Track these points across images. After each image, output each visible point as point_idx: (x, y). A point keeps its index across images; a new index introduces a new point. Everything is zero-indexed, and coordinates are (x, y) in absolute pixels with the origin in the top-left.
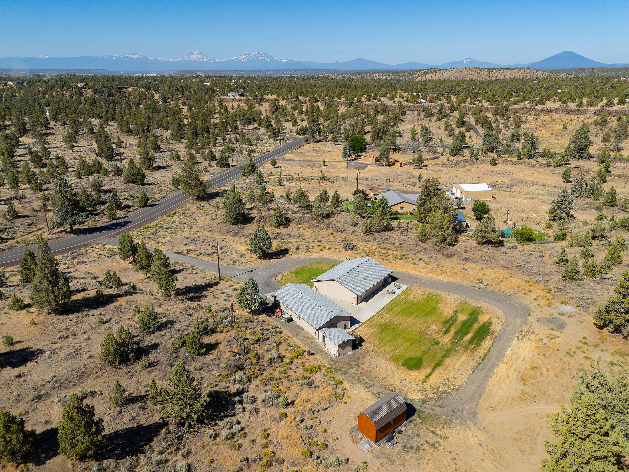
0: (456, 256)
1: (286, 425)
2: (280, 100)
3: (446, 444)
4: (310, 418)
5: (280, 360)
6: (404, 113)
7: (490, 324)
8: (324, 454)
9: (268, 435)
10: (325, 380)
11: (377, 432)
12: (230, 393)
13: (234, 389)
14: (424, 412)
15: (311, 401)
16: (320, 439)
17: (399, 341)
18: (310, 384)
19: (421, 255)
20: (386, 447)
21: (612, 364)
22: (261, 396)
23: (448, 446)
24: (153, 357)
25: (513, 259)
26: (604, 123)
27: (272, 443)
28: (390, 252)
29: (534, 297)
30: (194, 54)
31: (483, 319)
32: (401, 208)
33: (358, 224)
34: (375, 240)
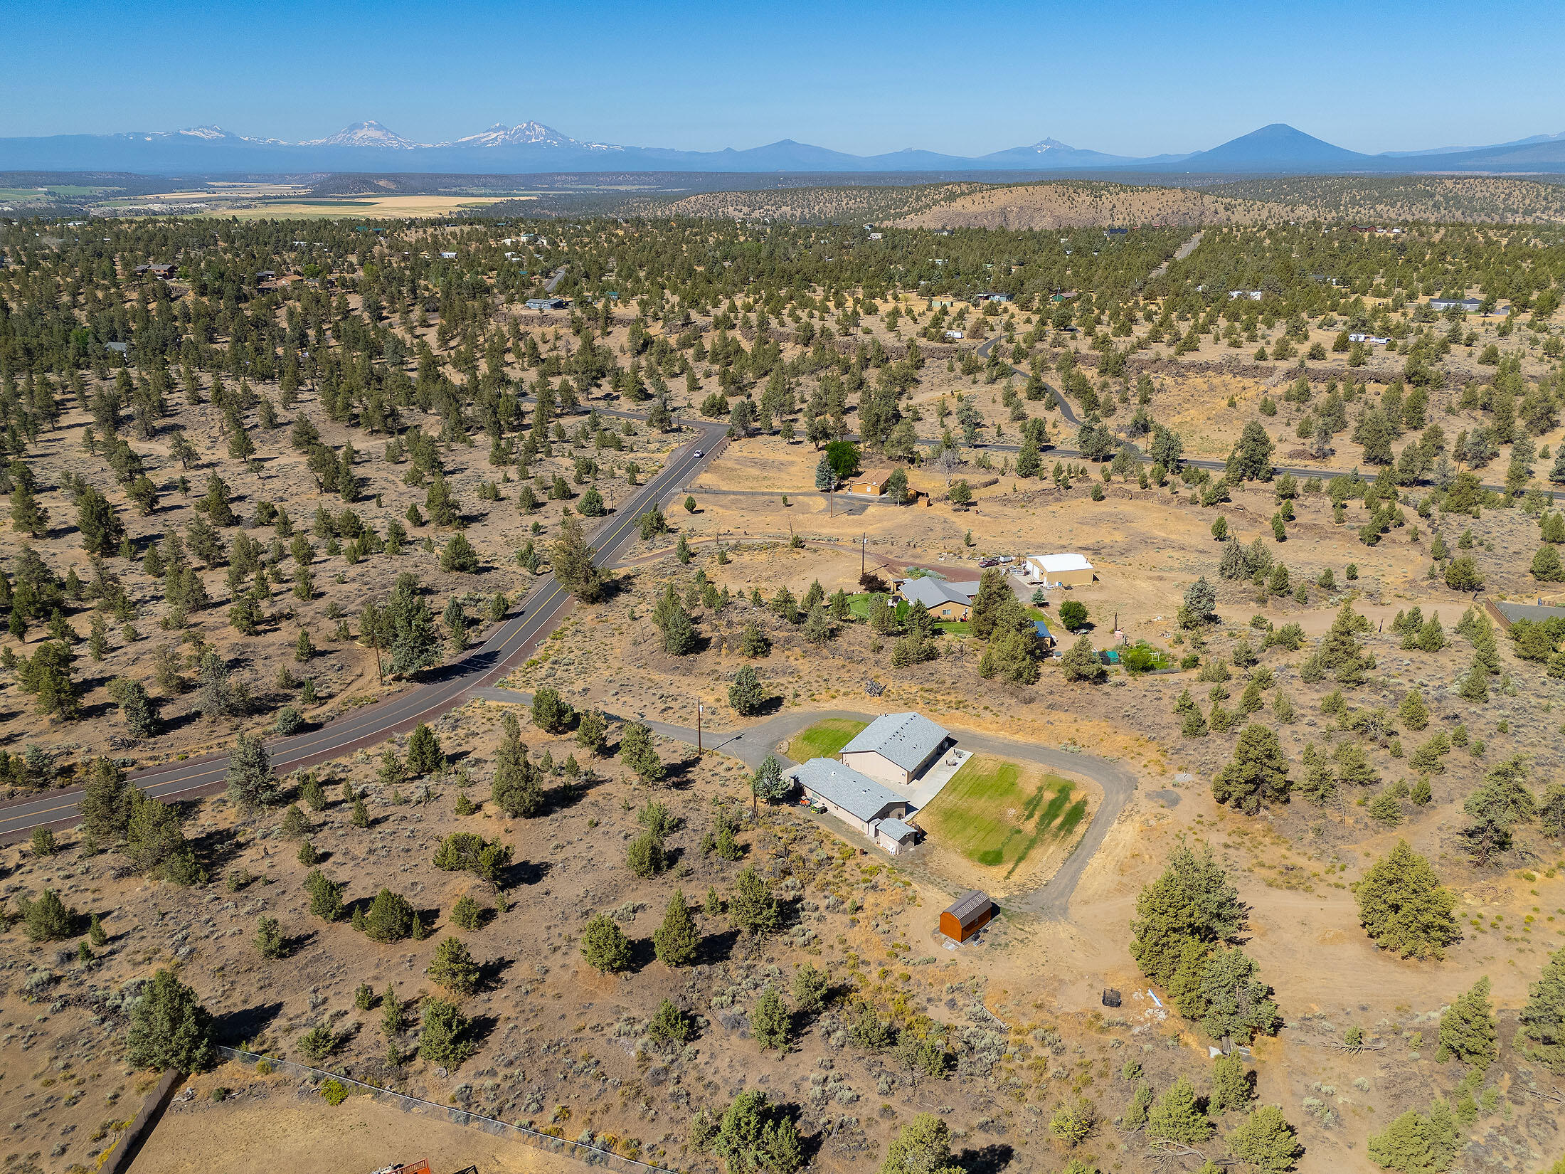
0: (1037, 701)
1: (862, 930)
2: (650, 321)
3: (1036, 939)
4: (884, 923)
5: (829, 861)
6: (919, 365)
7: (1085, 803)
8: (909, 956)
9: (845, 940)
10: (890, 882)
11: (962, 930)
13: (790, 895)
15: (880, 906)
16: (902, 942)
18: (874, 888)
19: (985, 701)
20: (973, 945)
21: (1227, 846)
22: (823, 904)
24: (683, 863)
25: (1118, 704)
26: (1303, 396)
27: (851, 947)
28: (939, 697)
29: (1144, 763)
30: (361, 126)
31: (1075, 797)
32: (945, 613)
33: (882, 648)
34: (913, 676)
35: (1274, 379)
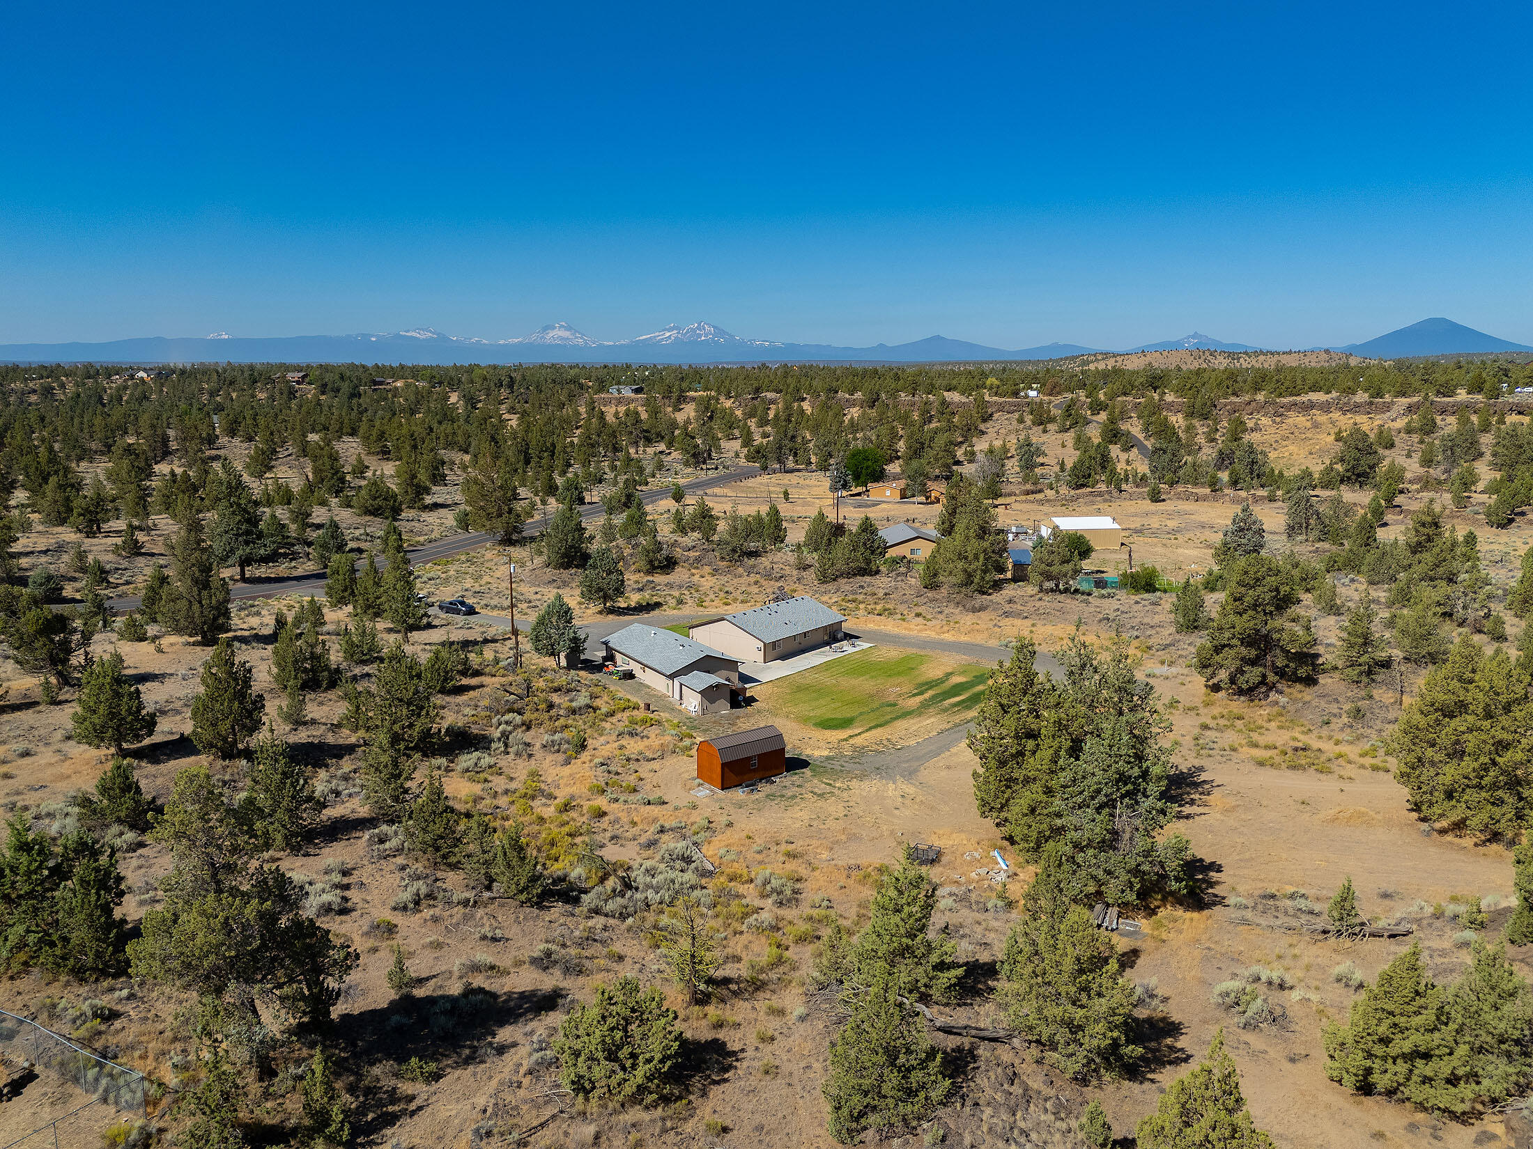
0: (990, 609)
2: (722, 399)
5: (591, 710)
8: (628, 796)
12: (487, 735)
14: (824, 767)
17: (822, 702)
18: (633, 734)
19: (921, 609)
20: (738, 794)
22: (541, 742)
23: (845, 796)
26: (1429, 428)
28: (862, 606)
32: (913, 552)
33: (810, 566)
34: (838, 589)
35: (1392, 414)
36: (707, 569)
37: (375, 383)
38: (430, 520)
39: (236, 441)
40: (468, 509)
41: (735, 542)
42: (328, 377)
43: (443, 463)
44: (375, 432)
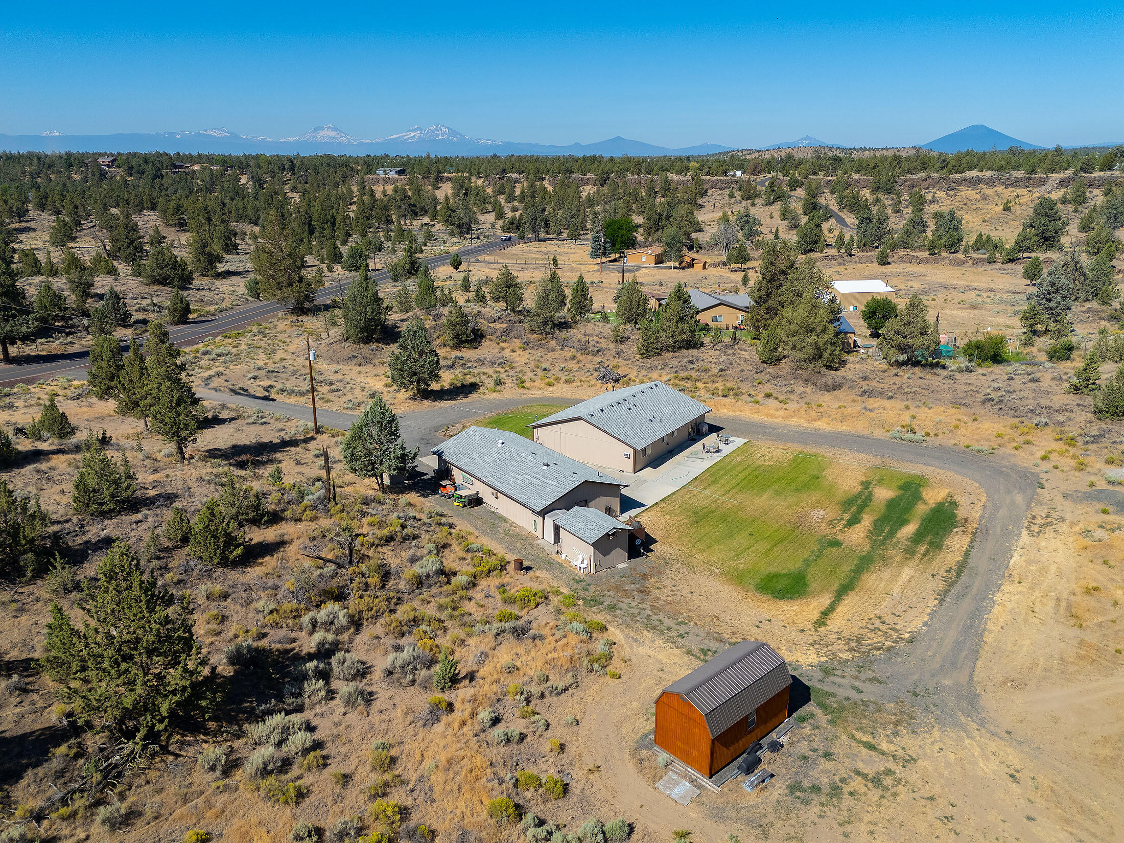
0: (845, 387)
1: (450, 731)
2: (474, 179)
3: (914, 778)
4: (518, 714)
5: (443, 578)
6: (704, 194)
7: (954, 504)
8: (557, 812)
9: (393, 760)
10: (559, 623)
11: (713, 741)
12: (297, 654)
13: (309, 643)
14: (832, 695)
15: (521, 673)
16: (548, 771)
17: (741, 539)
18: (519, 632)
19: (768, 388)
20: (741, 787)
22: (381, 662)
23: (919, 783)
25: (971, 388)
26: (1080, 200)
27: (402, 782)
28: (700, 385)
29: (1041, 453)
30: (323, 129)
31: (933, 496)
32: (715, 318)
33: (628, 338)
34: (665, 365)
35: (1048, 187)
36: (517, 343)
37: (175, 167)
38: (223, 288)
39: (45, 215)
40: (259, 277)
41: (546, 313)
42: (134, 162)
43: (235, 234)
44: (171, 206)
